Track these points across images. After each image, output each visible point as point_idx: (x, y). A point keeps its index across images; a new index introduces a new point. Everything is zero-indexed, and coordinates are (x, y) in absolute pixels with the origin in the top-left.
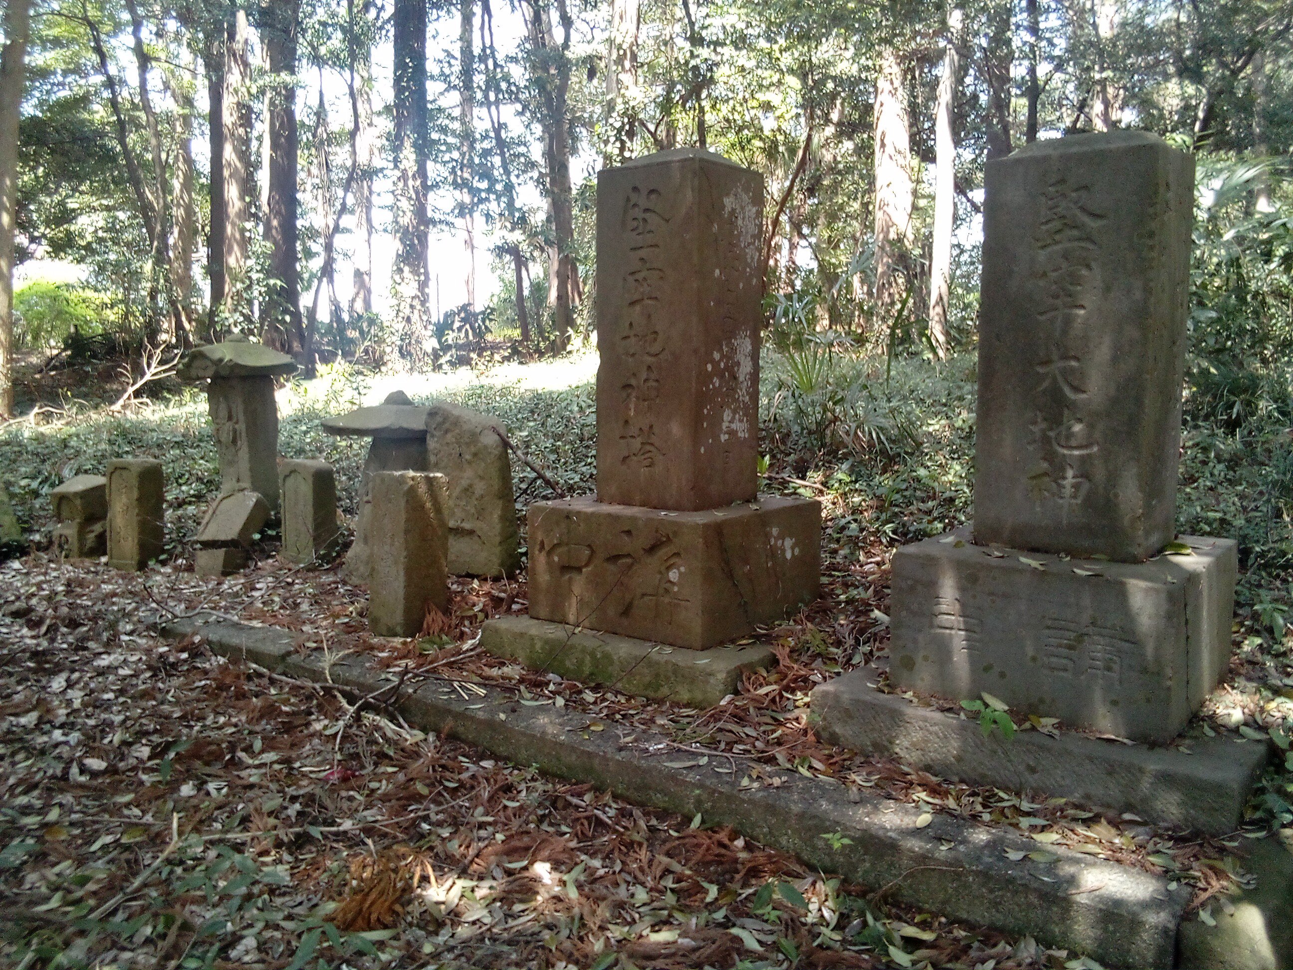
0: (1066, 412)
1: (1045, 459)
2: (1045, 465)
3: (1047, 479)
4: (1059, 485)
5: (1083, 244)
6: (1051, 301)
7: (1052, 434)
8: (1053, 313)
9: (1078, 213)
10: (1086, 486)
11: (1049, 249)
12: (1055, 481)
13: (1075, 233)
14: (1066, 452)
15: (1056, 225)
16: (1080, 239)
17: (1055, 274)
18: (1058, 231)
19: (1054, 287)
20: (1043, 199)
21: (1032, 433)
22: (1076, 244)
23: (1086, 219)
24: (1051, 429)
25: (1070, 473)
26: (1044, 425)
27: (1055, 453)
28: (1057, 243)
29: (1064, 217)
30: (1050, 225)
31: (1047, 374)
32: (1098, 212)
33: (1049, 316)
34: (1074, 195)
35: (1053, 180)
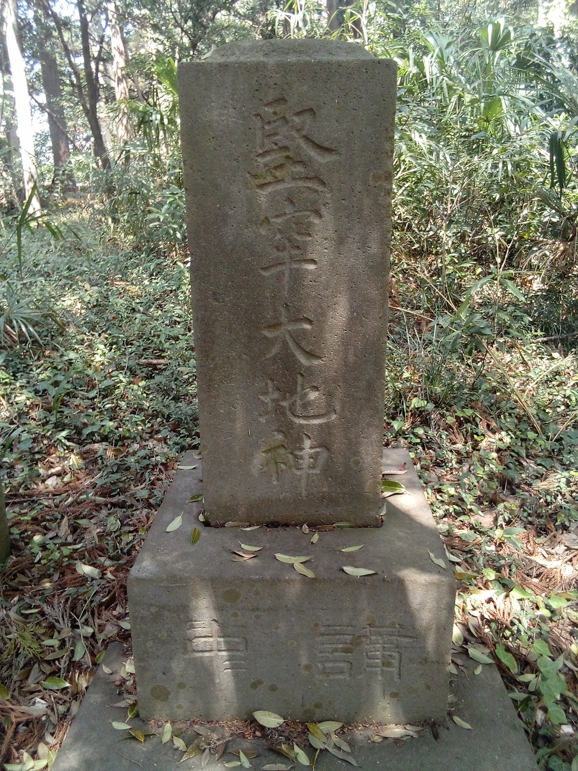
0: (300, 379)
1: (279, 431)
2: (280, 437)
3: (282, 451)
4: (296, 456)
5: (310, 185)
6: (275, 254)
7: (284, 404)
8: (279, 269)
9: (302, 143)
10: (324, 455)
11: (270, 189)
12: (292, 453)
13: (299, 169)
14: (303, 422)
15: (276, 157)
16: (307, 178)
17: (280, 220)
18: (280, 166)
19: (279, 236)
20: (258, 123)
21: (263, 403)
22: (301, 183)
23: (312, 153)
24: (284, 399)
25: (307, 443)
26: (276, 395)
27: (291, 423)
28: (278, 181)
29: (286, 148)
30: (268, 158)
31: (276, 338)
32: (326, 144)
33: (274, 271)
34: (296, 119)
35: (270, 98)
